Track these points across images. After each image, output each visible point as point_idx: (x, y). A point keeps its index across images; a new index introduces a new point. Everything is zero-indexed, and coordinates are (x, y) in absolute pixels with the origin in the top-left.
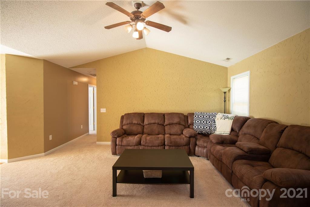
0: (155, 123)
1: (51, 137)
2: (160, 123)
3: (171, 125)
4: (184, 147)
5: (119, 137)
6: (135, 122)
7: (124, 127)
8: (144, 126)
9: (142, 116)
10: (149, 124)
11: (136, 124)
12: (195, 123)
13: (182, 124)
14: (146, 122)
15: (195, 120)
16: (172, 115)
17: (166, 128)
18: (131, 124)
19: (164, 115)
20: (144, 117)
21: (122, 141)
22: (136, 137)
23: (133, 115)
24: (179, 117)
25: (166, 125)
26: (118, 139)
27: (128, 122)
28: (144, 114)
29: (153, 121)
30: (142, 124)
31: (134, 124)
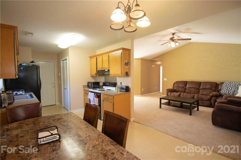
0: (193, 87)
1: (143, 90)
2: (196, 88)
3: (204, 89)
4: (207, 101)
5: (169, 92)
6: (180, 86)
7: (175, 88)
8: (186, 88)
9: (185, 83)
10: (189, 88)
11: (181, 87)
12: (223, 89)
13: (213, 89)
14: (187, 86)
15: (223, 87)
16: (206, 83)
17: (200, 91)
18: (179, 87)
19: (200, 83)
20: (187, 83)
21: (171, 94)
22: (178, 93)
23: (180, 82)
24: (211, 85)
25: (201, 89)
26: (169, 93)
27: (177, 85)
28: (187, 82)
29: (192, 86)
30: (185, 87)
31: (180, 87)
